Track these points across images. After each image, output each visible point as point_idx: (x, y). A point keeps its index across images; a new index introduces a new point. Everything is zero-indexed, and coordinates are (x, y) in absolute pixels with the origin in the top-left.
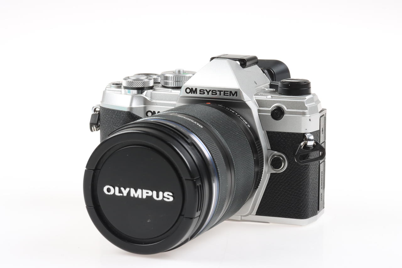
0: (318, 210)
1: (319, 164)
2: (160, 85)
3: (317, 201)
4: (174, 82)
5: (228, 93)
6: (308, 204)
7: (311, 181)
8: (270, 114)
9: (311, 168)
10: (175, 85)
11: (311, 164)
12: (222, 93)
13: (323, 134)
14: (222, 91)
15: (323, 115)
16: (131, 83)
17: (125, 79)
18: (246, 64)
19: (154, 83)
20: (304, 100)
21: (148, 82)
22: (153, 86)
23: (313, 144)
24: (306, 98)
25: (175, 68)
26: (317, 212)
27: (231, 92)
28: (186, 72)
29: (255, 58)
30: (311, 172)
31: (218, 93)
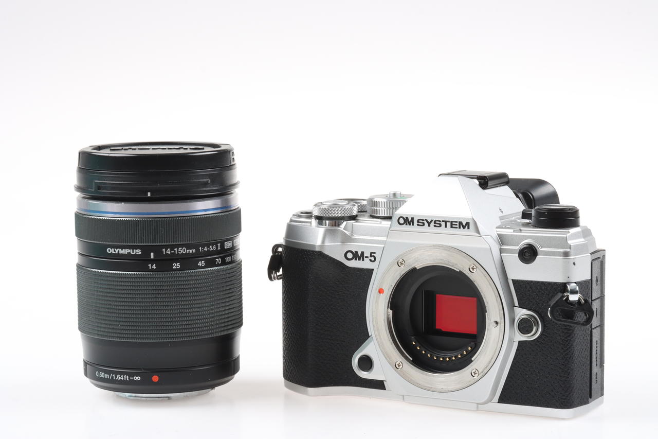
0: (591, 396)
1: (591, 329)
2: (368, 214)
3: (588, 384)
4: (388, 210)
5: (457, 225)
6: (573, 387)
7: (577, 353)
8: (517, 255)
9: (576, 335)
10: (387, 214)
11: (576, 328)
12: (449, 224)
13: (599, 286)
14: (449, 222)
15: (599, 258)
16: (326, 210)
17: (316, 205)
18: (488, 183)
19: (359, 212)
20: (566, 234)
21: (351, 210)
22: (357, 216)
23: (577, 299)
24: (569, 232)
25: (388, 191)
26: (588, 399)
27: (460, 223)
28: (405, 196)
29: (504, 176)
30: (577, 340)
31: (443, 224)
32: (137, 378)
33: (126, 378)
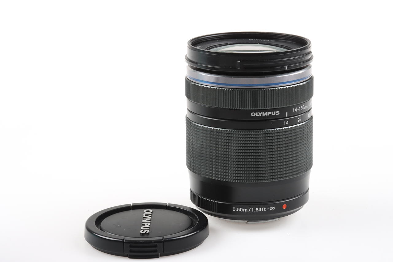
32: (272, 208)
33: (264, 210)
